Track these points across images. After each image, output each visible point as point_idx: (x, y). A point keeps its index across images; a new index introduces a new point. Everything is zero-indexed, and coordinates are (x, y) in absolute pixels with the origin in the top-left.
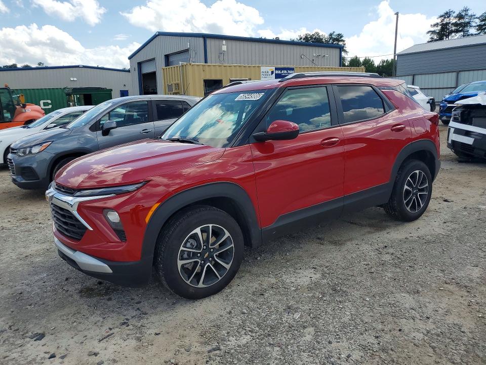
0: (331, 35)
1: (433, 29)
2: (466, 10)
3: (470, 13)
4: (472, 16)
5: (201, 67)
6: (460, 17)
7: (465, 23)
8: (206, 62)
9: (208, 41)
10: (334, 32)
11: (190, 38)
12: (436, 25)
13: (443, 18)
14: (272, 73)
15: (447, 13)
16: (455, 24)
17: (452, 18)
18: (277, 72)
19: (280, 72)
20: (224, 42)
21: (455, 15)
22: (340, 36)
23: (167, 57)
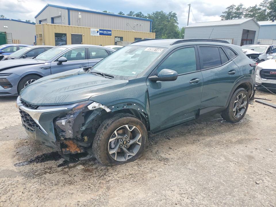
0: (170, 13)
1: (223, 15)
2: (241, 5)
3: (243, 7)
4: (244, 9)
5: (54, 26)
6: (238, 9)
7: (240, 12)
8: (69, 24)
9: (71, 12)
10: (172, 12)
11: (61, 9)
12: (226, 12)
13: (229, 9)
14: (98, 32)
15: (231, 6)
16: (235, 13)
17: (234, 9)
18: (100, 32)
19: (102, 32)
20: (80, 13)
21: (236, 7)
22: (175, 14)
23: (53, 19)
